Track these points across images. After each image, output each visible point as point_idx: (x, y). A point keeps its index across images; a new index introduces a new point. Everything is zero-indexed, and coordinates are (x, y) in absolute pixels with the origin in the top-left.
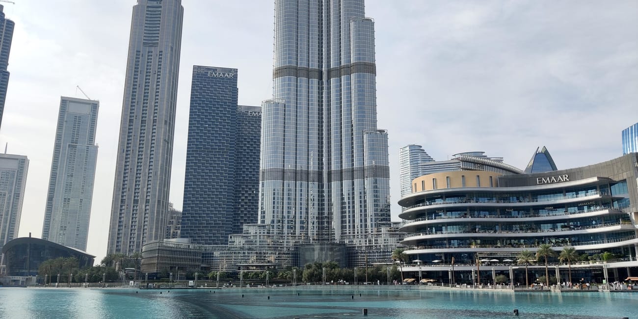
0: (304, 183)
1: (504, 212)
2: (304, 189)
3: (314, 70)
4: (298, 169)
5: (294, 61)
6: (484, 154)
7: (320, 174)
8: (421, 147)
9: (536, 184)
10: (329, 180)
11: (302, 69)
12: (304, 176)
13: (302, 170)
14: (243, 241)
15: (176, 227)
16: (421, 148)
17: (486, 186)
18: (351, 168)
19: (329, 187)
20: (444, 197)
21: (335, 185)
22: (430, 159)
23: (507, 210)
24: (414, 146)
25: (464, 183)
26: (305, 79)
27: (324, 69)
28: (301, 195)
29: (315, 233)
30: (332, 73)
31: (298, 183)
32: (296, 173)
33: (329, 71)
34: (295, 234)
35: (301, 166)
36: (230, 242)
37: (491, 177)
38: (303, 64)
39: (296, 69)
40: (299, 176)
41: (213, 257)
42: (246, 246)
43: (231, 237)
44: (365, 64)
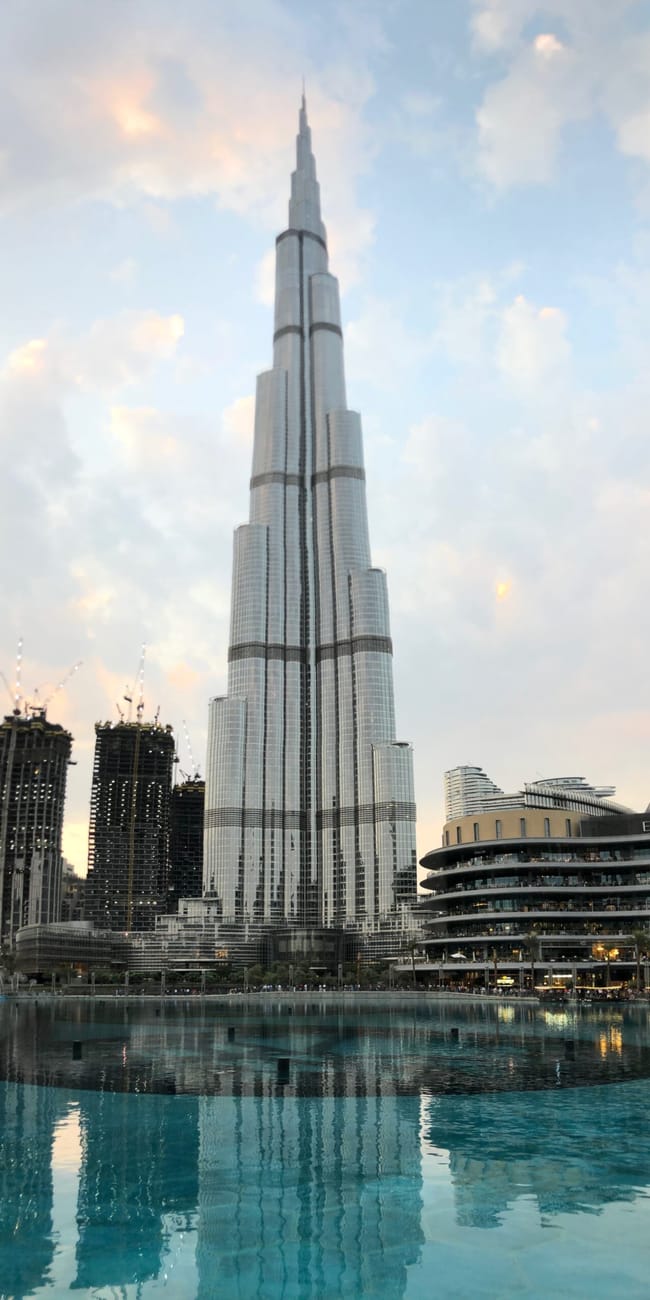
0: (278, 831)
2: (278, 839)
3: (294, 649)
4: (267, 808)
5: (263, 635)
6: (583, 782)
7: (304, 817)
8: (480, 769)
9: (641, 832)
10: (319, 827)
11: (276, 647)
12: (278, 820)
13: (273, 810)
14: (180, 925)
15: (79, 903)
16: (481, 772)
17: (559, 835)
18: (353, 805)
19: (319, 837)
20: (492, 853)
21: (327, 833)
22: (496, 790)
23: (593, 874)
24: (466, 768)
25: (523, 830)
26: (281, 662)
27: (312, 646)
28: (273, 851)
29: (296, 912)
30: (323, 653)
31: (268, 831)
32: (264, 815)
33: (318, 650)
34: (263, 914)
35: (274, 802)
36: (158, 927)
37: (569, 820)
38: (276, 638)
39: (266, 647)
40: (268, 819)
41: (131, 948)
42: (184, 933)
43: (159, 919)
44: (374, 639)
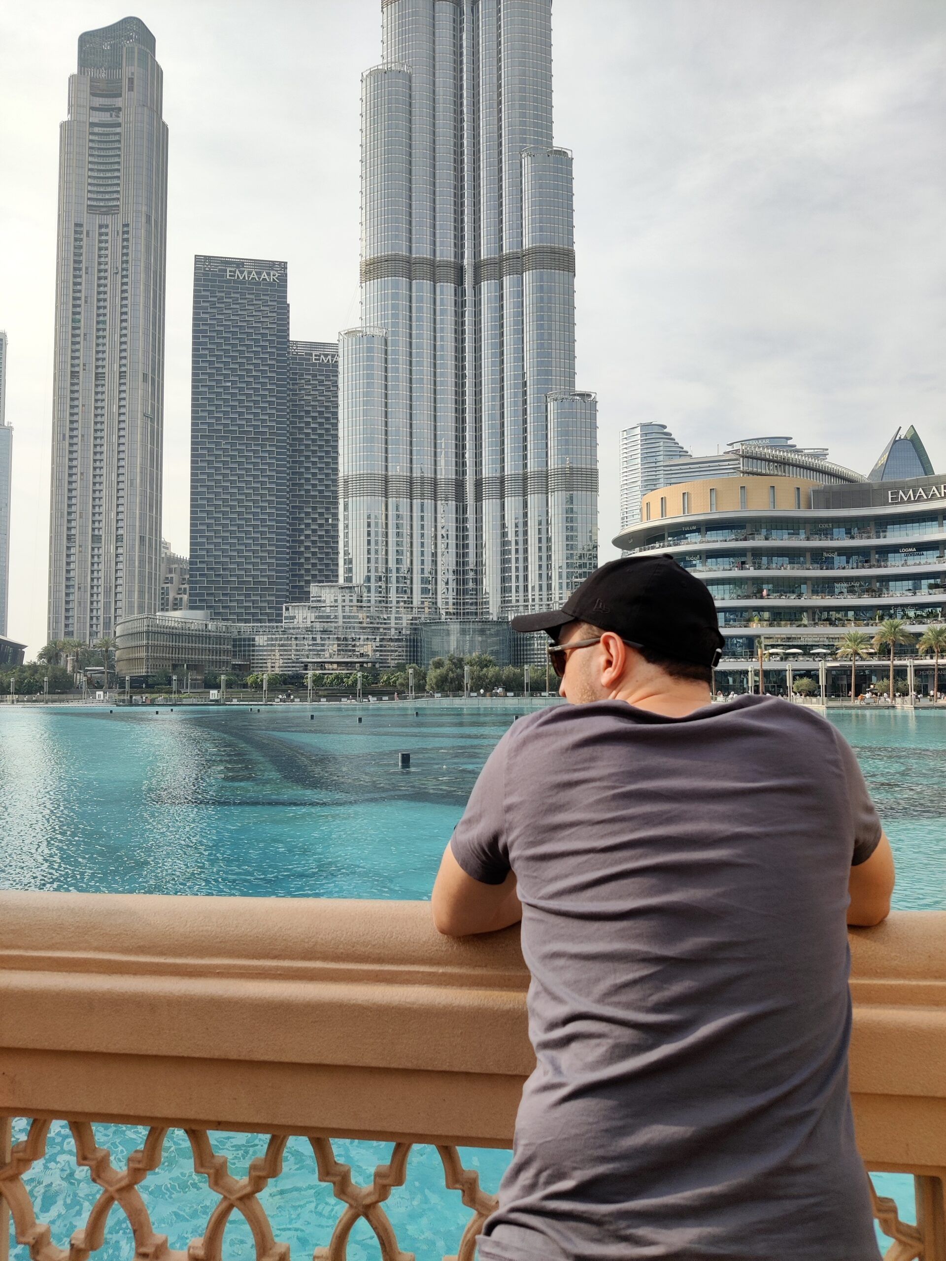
0: (429, 503)
1: (819, 557)
2: (428, 515)
3: (446, 265)
4: (414, 475)
5: (405, 244)
6: (790, 442)
7: (460, 485)
8: (664, 427)
9: (885, 503)
10: (478, 498)
11: (422, 261)
12: (428, 489)
13: (422, 477)
14: (311, 616)
15: (180, 589)
16: (665, 430)
17: (787, 508)
18: (521, 472)
19: (478, 511)
20: (703, 529)
21: (489, 506)
22: (683, 453)
23: (825, 554)
24: (650, 425)
25: (744, 502)
26: (427, 284)
27: (467, 262)
28: (422, 527)
29: (451, 601)
30: (484, 271)
31: (416, 502)
32: (411, 483)
33: (477, 267)
34: (412, 603)
35: (423, 468)
36: (286, 618)
37: (798, 489)
38: (422, 251)
39: (409, 261)
40: (417, 490)
41: (254, 645)
42: (318, 626)
43: (287, 609)
44: (553, 251)
